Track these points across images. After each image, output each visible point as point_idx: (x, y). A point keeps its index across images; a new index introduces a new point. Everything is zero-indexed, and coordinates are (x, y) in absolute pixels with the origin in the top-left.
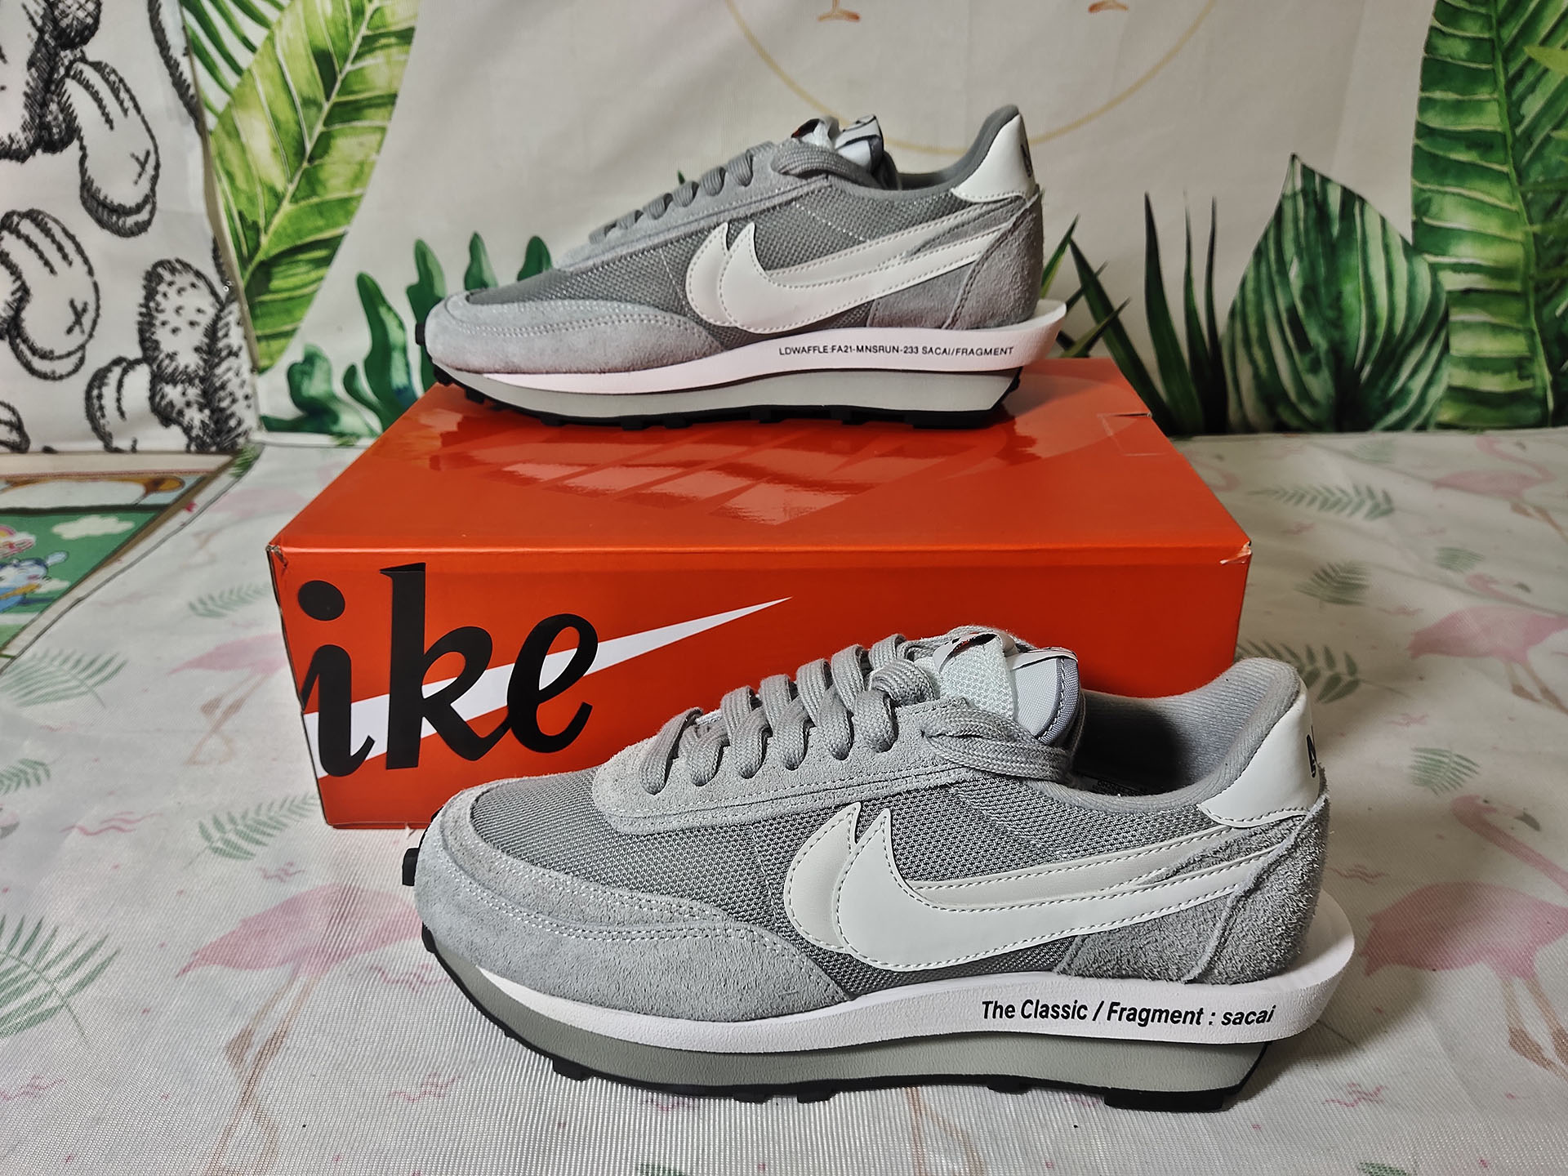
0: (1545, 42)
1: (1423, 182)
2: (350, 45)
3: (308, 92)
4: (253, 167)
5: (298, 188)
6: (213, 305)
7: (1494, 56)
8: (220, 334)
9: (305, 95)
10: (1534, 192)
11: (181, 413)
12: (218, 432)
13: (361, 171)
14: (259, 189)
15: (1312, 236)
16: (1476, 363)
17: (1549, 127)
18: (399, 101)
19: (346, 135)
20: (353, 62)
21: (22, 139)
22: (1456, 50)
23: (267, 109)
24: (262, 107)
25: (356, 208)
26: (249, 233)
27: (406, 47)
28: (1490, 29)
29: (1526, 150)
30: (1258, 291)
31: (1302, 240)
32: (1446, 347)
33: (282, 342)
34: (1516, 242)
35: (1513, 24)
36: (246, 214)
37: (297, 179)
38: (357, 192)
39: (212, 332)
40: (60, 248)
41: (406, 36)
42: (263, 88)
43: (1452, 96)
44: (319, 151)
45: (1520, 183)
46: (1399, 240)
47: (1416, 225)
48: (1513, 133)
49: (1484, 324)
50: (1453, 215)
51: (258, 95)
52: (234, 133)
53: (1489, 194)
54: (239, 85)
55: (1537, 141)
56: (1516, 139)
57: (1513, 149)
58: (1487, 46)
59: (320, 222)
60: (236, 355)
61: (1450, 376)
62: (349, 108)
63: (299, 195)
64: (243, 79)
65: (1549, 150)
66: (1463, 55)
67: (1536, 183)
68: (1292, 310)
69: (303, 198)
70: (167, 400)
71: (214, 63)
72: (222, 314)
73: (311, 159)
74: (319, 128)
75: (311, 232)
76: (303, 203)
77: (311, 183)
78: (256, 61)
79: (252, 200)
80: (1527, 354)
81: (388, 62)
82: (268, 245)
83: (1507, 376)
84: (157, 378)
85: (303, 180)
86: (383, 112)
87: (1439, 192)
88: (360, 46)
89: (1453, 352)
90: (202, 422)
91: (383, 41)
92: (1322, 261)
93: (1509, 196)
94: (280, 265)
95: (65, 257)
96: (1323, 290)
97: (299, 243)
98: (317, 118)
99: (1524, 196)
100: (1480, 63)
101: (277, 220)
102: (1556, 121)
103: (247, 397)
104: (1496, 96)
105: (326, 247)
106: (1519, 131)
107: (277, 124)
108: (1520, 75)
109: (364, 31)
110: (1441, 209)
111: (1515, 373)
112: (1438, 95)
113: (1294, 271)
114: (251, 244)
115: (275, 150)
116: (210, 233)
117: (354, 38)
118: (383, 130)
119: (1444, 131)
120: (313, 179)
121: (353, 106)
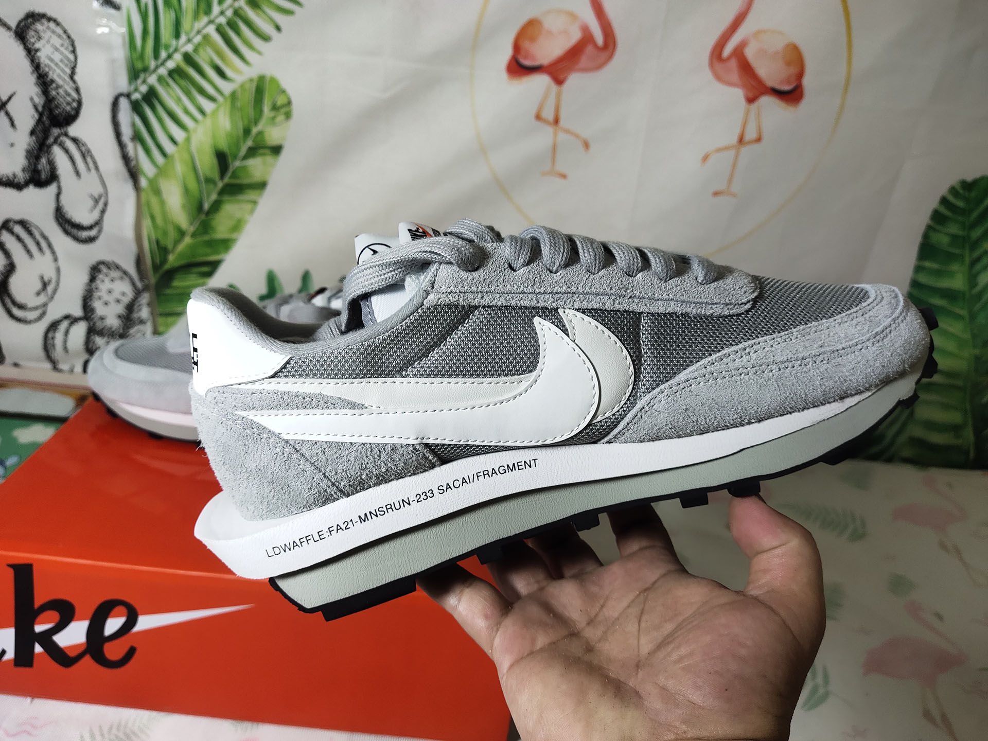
3: (209, 174)
4: (168, 212)
6: (132, 292)
9: (207, 175)
10: (979, 329)
13: (238, 224)
14: (171, 227)
16: (930, 425)
19: (231, 203)
21: (21, 177)
22: (942, 239)
23: (181, 180)
24: (178, 178)
25: (232, 246)
26: (161, 252)
27: (275, 156)
28: (964, 230)
29: (978, 303)
32: (911, 414)
33: (173, 318)
34: (963, 358)
36: (161, 241)
38: (234, 236)
39: (130, 307)
40: (38, 244)
41: (276, 150)
42: (180, 168)
43: (934, 266)
45: (971, 322)
48: (970, 292)
49: (937, 402)
52: (157, 192)
53: (950, 327)
56: (972, 296)
58: (961, 240)
59: (208, 251)
60: (145, 323)
61: (912, 431)
64: (167, 161)
66: (945, 244)
67: (981, 324)
70: (97, 345)
71: (150, 148)
72: (138, 298)
74: (214, 197)
75: (201, 256)
77: (205, 227)
79: (165, 233)
81: (264, 164)
83: (946, 435)
84: (92, 331)
89: (914, 417)
91: (261, 151)
93: (963, 329)
94: (178, 274)
95: (40, 249)
97: (194, 261)
99: (972, 331)
101: (181, 247)
104: (962, 269)
105: (209, 267)
106: (974, 291)
107: (186, 191)
108: (979, 259)
109: (249, 143)
112: (927, 264)
114: (162, 259)
115: (184, 206)
116: (136, 250)
118: (255, 203)
119: (928, 286)
120: (207, 225)
121: (238, 186)
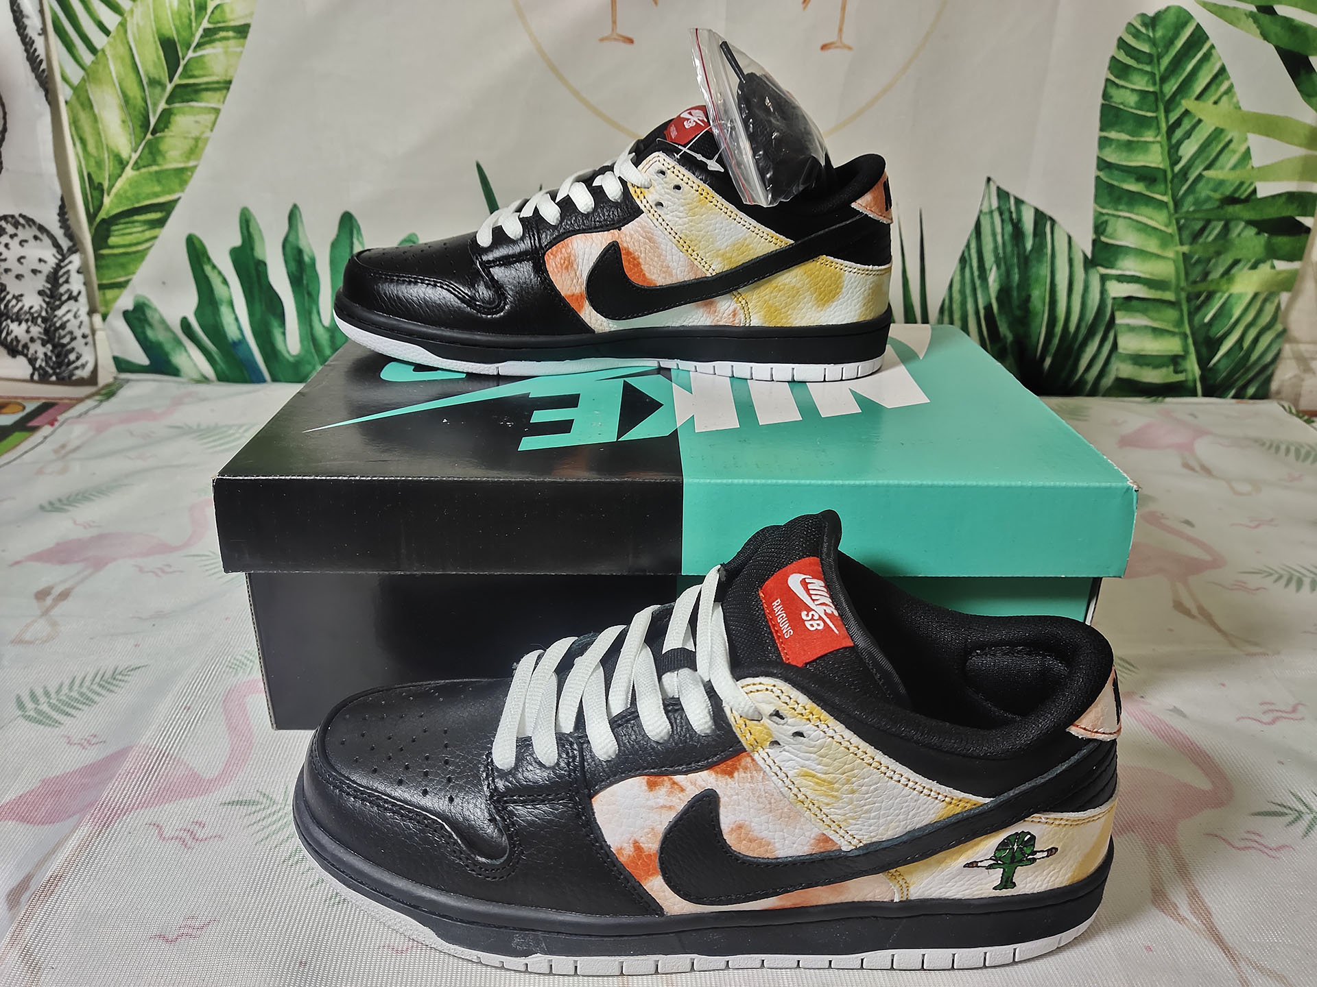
0: (1198, 98)
1: (1103, 207)
2: (193, 35)
3: (154, 73)
4: (103, 135)
5: (140, 157)
6: (54, 255)
7: (1157, 107)
8: (61, 281)
9: (151, 76)
10: (1186, 219)
11: (26, 346)
12: (59, 364)
13: (196, 146)
14: (106, 156)
15: (1009, 249)
16: (1139, 360)
17: (1201, 168)
19: (184, 113)
20: (195, 50)
22: (1126, 99)
23: (117, 85)
24: (114, 85)
25: (192, 176)
26: (96, 193)
27: (242, 40)
28: (1154, 84)
29: (1183, 185)
30: (962, 292)
31: (1000, 251)
32: (1115, 346)
33: (116, 291)
34: (1170, 259)
35: (1173, 81)
36: (94, 176)
37: (141, 147)
38: (191, 164)
39: (55, 278)
41: (242, 31)
42: (115, 68)
43: (1124, 137)
44: (162, 126)
45: (1176, 212)
46: (1082, 254)
47: (1094, 242)
48: (1172, 170)
49: (1146, 327)
50: (1123, 235)
51: (111, 73)
52: (88, 105)
53: (1151, 218)
54: (93, 62)
55: (1192, 177)
56: (1174, 176)
57: (1171, 183)
58: (1152, 98)
59: (157, 189)
60: (76, 300)
61: (1118, 369)
62: (189, 89)
63: (141, 163)
64: (97, 58)
65: (1200, 185)
66: (1132, 104)
67: (1188, 212)
68: (988, 308)
69: (144, 167)
70: (13, 336)
71: (71, 41)
72: (63, 264)
73: (154, 133)
74: (162, 105)
75: (149, 197)
76: (143, 170)
77: (153, 153)
78: (108, 43)
79: (99, 164)
80: (1182, 353)
81: (226, 53)
82: (110, 205)
83: (1164, 370)
85: (146, 151)
86: (218, 95)
87: (1114, 215)
88: (201, 37)
89: (1120, 350)
90: (45, 354)
91: (222, 34)
92: (1016, 270)
93: (1166, 221)
94: (118, 224)
96: (1015, 294)
97: (137, 205)
98: (161, 97)
99: (1178, 222)
100: (1147, 111)
101: (120, 184)
102: (1207, 163)
103: (84, 336)
104: (1159, 139)
105: (162, 211)
106: (1177, 168)
107: (126, 100)
108: (1178, 123)
109: (205, 24)
110: (1115, 230)
111: (1171, 368)
112: (1113, 135)
113: (993, 277)
114: (97, 203)
115: (124, 122)
116: (58, 191)
117: (197, 30)
118: (217, 111)
119: (1119, 165)
120: (154, 151)
121: (194, 88)
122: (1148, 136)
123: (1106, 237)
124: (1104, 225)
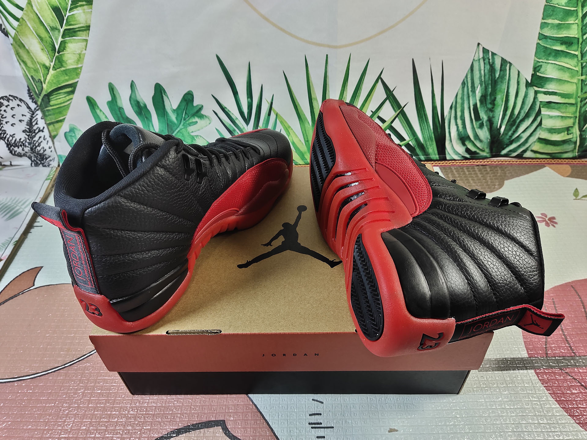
1: (539, 59)
2: (67, 4)
3: (52, 24)
4: (34, 57)
5: (55, 64)
6: (28, 112)
8: (34, 124)
9: (51, 26)
12: (42, 159)
13: (80, 57)
14: (39, 66)
15: (487, 77)
16: (552, 131)
18: (90, 28)
19: (72, 42)
20: (70, 12)
22: (560, 1)
23: (35, 33)
25: (81, 71)
26: (37, 84)
27: (90, 6)
30: (462, 98)
31: (483, 78)
32: (540, 123)
33: (60, 124)
34: (574, 83)
36: (34, 77)
37: (54, 60)
38: (80, 66)
44: (61, 49)
45: (582, 59)
46: (525, 80)
47: (533, 75)
49: (558, 116)
50: (550, 72)
51: (30, 28)
53: (566, 63)
54: (19, 25)
57: (581, 44)
59: (67, 78)
60: (43, 131)
61: (540, 134)
62: (71, 31)
63: (56, 67)
64: (20, 23)
68: (475, 104)
69: (58, 68)
72: (33, 116)
73: (59, 52)
74: (60, 39)
75: (63, 82)
76: (58, 70)
77: (60, 62)
78: (25, 13)
79: (36, 71)
80: (572, 126)
81: (83, 12)
82: (46, 88)
85: (57, 61)
86: (85, 33)
87: (545, 62)
88: (71, 5)
91: (80, 3)
92: (490, 87)
93: (576, 64)
94: (53, 95)
96: (489, 97)
97: (59, 86)
98: (59, 35)
99: (582, 65)
101: (48, 78)
104: (577, 22)
105: (71, 87)
107: (41, 39)
110: (546, 70)
111: (566, 133)
112: (550, 21)
113: (478, 91)
114: (40, 88)
115: (42, 49)
117: (68, 2)
118: (86, 41)
119: (551, 37)
120: (61, 60)
121: (73, 30)
122: (571, 20)
123: (540, 73)
124: (540, 67)
